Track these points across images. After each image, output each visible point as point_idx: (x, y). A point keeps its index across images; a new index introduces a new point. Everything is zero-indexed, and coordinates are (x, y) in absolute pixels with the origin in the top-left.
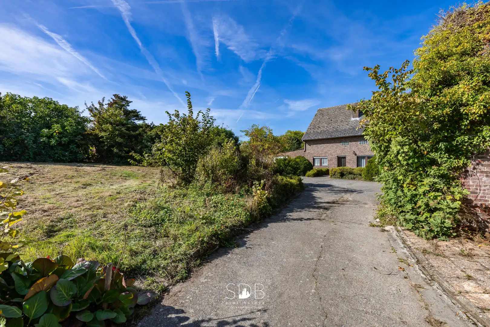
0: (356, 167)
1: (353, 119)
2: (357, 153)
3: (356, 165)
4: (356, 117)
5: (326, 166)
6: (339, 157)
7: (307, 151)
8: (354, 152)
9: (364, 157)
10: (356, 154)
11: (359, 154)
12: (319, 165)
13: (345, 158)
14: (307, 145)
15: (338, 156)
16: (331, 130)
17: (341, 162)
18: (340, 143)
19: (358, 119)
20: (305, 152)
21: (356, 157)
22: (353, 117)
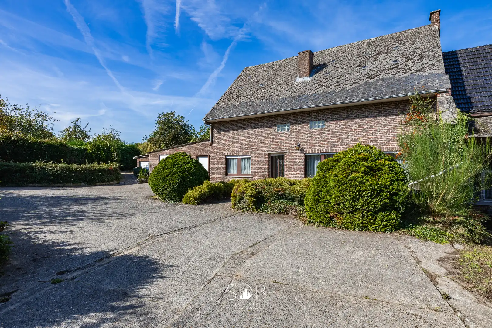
0: (303, 176)
1: (299, 80)
2: (306, 149)
3: (303, 173)
4: (305, 76)
5: (249, 175)
6: (272, 157)
7: (215, 144)
8: (300, 145)
9: (318, 157)
10: (302, 151)
11: (309, 150)
12: (236, 172)
13: (282, 158)
14: (215, 131)
15: (269, 154)
16: (258, 101)
17: (276, 167)
18: (273, 126)
19: (308, 79)
20: (211, 145)
21: (303, 155)
22: (300, 77)
